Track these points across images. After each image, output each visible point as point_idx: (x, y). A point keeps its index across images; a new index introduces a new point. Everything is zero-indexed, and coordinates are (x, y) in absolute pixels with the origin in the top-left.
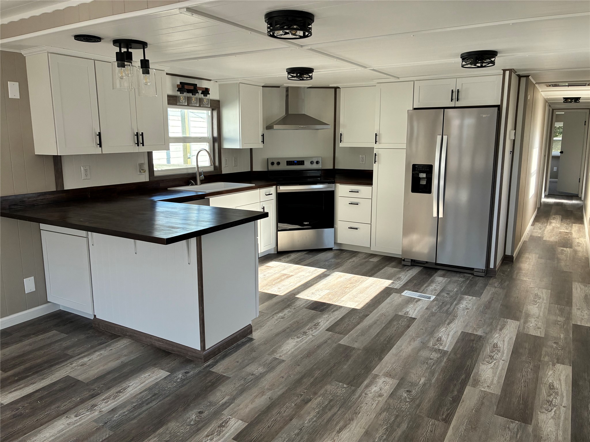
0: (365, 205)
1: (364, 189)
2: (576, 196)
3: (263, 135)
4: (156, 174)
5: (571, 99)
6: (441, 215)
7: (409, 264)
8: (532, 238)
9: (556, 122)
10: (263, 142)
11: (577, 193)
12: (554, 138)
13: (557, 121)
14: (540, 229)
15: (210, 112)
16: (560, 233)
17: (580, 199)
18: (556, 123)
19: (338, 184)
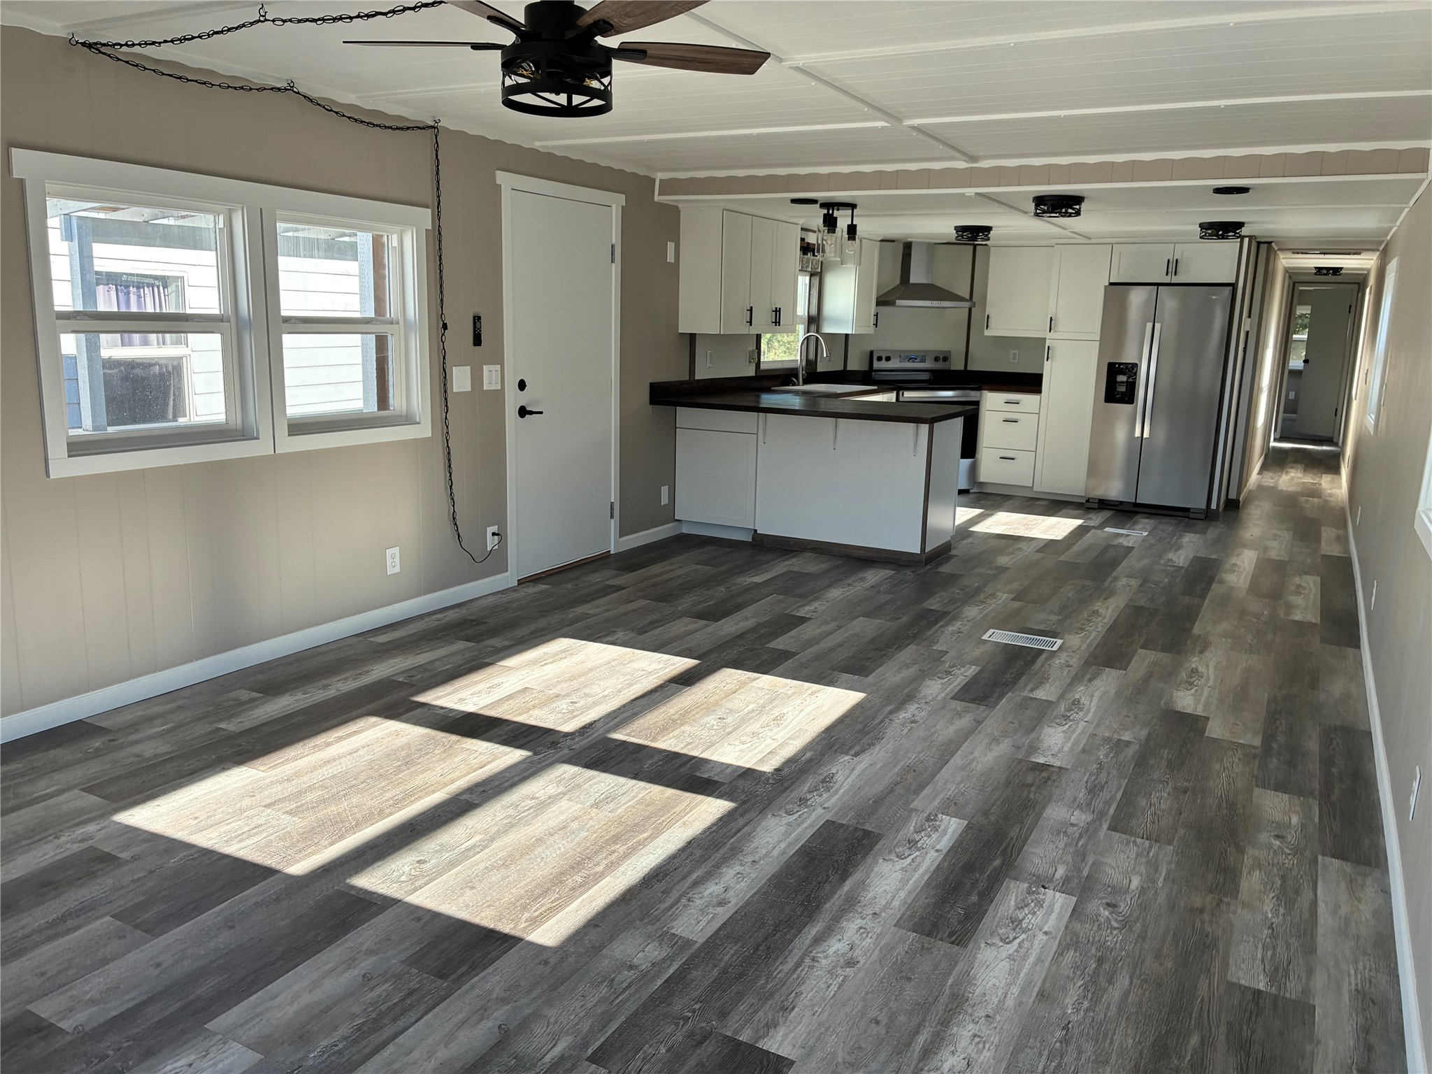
0: (1027, 423)
1: (1027, 400)
2: (1330, 441)
3: (877, 315)
4: (763, 367)
5: (1328, 269)
6: (1146, 435)
7: (1096, 506)
8: (1260, 487)
9: (1300, 304)
10: (876, 325)
11: (1331, 435)
12: (1294, 336)
13: (1302, 303)
14: (1272, 478)
15: (808, 278)
16: (1304, 483)
17: (1336, 445)
18: (1298, 307)
19: (986, 392)
